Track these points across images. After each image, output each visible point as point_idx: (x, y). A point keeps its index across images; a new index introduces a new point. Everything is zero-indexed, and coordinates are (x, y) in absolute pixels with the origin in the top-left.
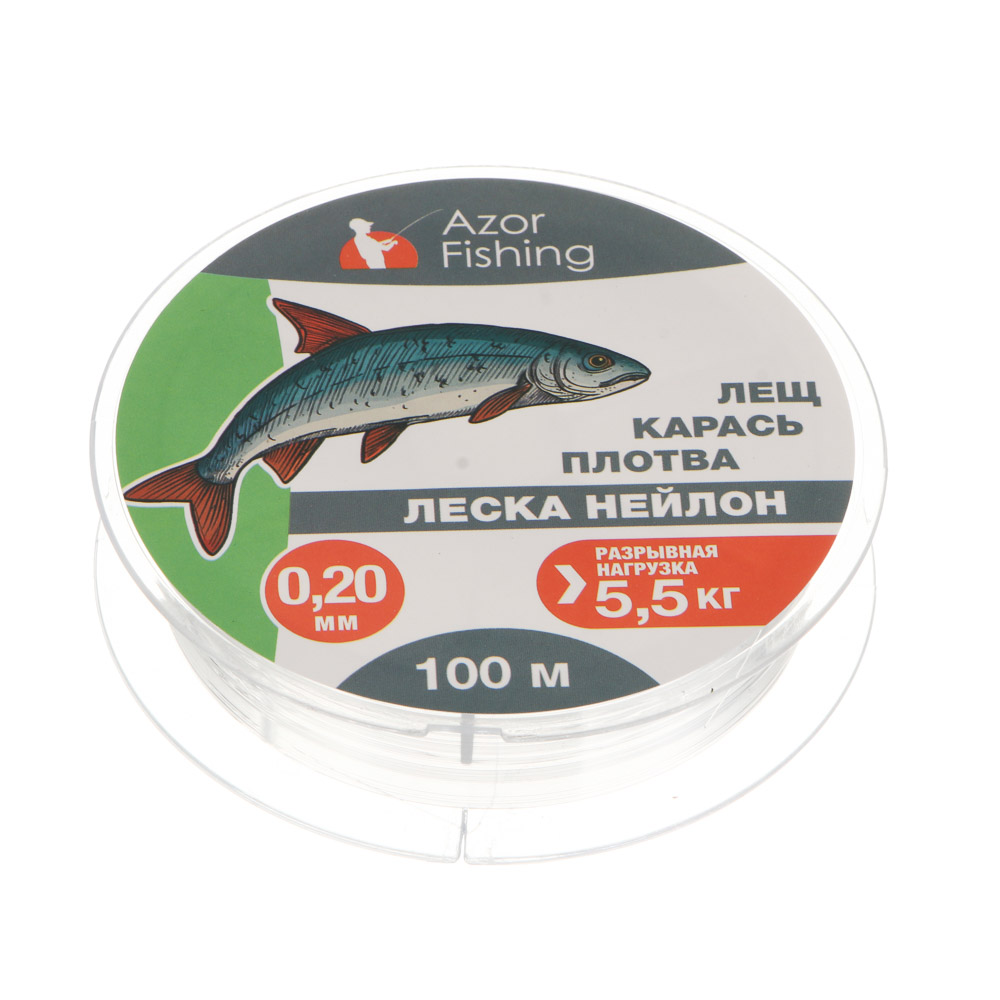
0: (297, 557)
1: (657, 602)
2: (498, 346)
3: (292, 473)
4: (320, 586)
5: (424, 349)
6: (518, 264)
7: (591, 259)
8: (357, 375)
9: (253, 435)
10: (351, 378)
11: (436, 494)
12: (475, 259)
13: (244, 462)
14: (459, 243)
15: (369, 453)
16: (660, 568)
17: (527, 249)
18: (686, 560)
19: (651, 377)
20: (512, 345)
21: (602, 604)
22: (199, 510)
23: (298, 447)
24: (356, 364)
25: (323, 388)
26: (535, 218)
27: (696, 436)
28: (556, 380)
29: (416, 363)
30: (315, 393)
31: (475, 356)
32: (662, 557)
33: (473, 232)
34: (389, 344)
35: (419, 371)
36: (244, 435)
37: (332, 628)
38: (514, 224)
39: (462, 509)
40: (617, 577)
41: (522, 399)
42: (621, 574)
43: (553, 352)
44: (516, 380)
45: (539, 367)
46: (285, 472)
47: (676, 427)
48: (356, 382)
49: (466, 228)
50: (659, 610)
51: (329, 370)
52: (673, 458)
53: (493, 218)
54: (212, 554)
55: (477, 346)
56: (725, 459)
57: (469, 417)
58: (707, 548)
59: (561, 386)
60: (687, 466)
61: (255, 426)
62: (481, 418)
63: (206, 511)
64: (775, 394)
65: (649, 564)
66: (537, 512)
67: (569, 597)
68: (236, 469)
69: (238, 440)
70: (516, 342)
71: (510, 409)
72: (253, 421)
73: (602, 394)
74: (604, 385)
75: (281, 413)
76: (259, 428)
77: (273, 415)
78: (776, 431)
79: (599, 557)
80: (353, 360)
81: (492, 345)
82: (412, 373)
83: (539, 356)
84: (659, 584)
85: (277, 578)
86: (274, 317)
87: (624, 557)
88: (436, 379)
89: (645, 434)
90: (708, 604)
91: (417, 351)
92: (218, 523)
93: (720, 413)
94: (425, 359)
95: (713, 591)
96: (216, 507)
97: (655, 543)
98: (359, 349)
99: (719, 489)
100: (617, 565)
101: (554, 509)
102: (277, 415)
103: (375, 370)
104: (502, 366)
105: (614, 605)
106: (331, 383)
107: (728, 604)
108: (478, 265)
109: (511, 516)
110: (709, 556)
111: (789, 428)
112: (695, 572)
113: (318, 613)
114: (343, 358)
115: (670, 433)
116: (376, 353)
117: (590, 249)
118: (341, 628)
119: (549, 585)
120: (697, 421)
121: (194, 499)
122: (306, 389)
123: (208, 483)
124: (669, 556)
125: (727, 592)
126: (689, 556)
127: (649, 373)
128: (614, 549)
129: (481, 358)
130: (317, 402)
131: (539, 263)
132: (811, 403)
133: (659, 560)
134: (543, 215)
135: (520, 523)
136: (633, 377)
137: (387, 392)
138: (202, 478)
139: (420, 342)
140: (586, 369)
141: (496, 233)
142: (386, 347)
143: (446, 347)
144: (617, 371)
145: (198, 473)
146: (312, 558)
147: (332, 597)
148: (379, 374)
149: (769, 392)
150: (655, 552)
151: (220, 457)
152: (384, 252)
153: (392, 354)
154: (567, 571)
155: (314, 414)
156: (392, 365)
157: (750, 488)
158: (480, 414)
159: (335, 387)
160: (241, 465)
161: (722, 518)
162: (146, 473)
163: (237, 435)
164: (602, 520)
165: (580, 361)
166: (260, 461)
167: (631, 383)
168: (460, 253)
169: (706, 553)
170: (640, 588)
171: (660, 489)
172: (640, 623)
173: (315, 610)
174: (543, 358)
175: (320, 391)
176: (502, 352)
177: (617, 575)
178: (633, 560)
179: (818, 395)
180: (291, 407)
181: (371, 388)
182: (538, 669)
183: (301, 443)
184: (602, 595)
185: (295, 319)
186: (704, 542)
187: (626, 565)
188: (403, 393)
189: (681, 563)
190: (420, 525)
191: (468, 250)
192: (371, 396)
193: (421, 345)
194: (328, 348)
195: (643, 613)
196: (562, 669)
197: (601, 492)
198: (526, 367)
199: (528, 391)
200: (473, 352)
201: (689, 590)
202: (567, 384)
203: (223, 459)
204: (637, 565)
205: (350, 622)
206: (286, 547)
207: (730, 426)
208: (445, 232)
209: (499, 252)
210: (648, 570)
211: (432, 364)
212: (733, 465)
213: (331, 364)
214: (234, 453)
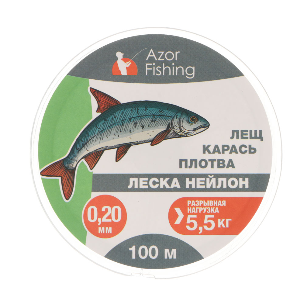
0: (94, 202)
1: (205, 224)
2: (161, 111)
3: (93, 165)
4: (101, 214)
5: (138, 112)
6: (170, 74)
7: (194, 73)
8: (116, 123)
9: (81, 148)
10: (114, 124)
11: (139, 176)
12: (156, 72)
13: (79, 160)
14: (151, 64)
15: (118, 157)
16: (207, 210)
17: (173, 67)
18: (215, 207)
19: (210, 127)
20: (166, 111)
21: (188, 224)
22: (64, 181)
23: (96, 154)
24: (116, 118)
25: (105, 128)
26: (176, 53)
27: (222, 153)
28: (179, 127)
29: (135, 118)
30: (102, 131)
31: (154, 115)
32: (208, 205)
33: (156, 59)
34: (126, 109)
35: (136, 122)
36: (79, 148)
37: (104, 232)
38: (170, 56)
39: (146, 183)
40: (194, 214)
41: (168, 136)
42: (195, 212)
43: (179, 114)
44: (166, 127)
45: (174, 121)
46: (91, 165)
47: (216, 149)
48: (115, 126)
49: (154, 57)
50: (206, 227)
51: (107, 120)
52: (214, 162)
53: (163, 52)
54: (67, 199)
55: (155, 111)
56: (231, 164)
57: (150, 143)
58: (223, 201)
59: (181, 130)
60: (219, 167)
61: (82, 144)
62: (154, 144)
63: (66, 181)
64: (248, 136)
65: (204, 208)
66: (170, 185)
67: (178, 222)
68: (76, 163)
69: (77, 150)
70: (167, 109)
71: (164, 140)
72: (82, 142)
73: (194, 134)
74: (195, 130)
75: (91, 139)
76: (84, 146)
77: (88, 140)
78: (248, 152)
79: (188, 205)
80: (115, 116)
81: (160, 111)
82: (133, 122)
83: (174, 116)
84: (207, 216)
85: (87, 211)
86: (90, 96)
87: (196, 205)
88: (141, 126)
89: (206, 152)
90: (221, 226)
91: (135, 113)
92: (69, 186)
93: (230, 143)
94: (138, 116)
95: (223, 220)
96: (69, 179)
97: (206, 199)
98: (117, 111)
99: (228, 176)
100: (194, 208)
101: (175, 184)
102: (90, 140)
103: (122, 121)
104: (162, 120)
105: (192, 225)
106: (107, 126)
107: (227, 226)
108: (157, 74)
109: (162, 187)
110: (223, 205)
111: (252, 150)
112: (218, 212)
113: (100, 226)
114: (112, 115)
115: (214, 152)
116: (122, 113)
117: (194, 68)
118: (106, 232)
119: (172, 216)
120: (223, 146)
121: (62, 176)
122: (99, 128)
123: (67, 169)
124: (210, 205)
125: (228, 220)
126: (217, 205)
127: (209, 125)
128: (193, 201)
129: (156, 116)
130: (103, 134)
131: (177, 74)
132: (260, 140)
133: (207, 206)
134: (179, 52)
135: (165, 190)
136: (204, 127)
137: (125, 131)
138: (65, 166)
139: (136, 108)
140: (189, 123)
141: (163, 60)
142: (126, 111)
143: (145, 111)
144: (199, 124)
145: (64, 164)
146: (98, 202)
147: (104, 219)
148: (123, 123)
149: (247, 134)
150: (206, 203)
151: (71, 157)
152: (126, 67)
153: (127, 114)
154: (178, 210)
155: (101, 140)
156: (127, 119)
157: (237, 176)
158: (155, 141)
159: (109, 128)
160: (77, 161)
161: (228, 189)
162: (47, 164)
163: (77, 148)
164: (191, 189)
165: (187, 119)
166: (83, 160)
167: (203, 129)
168: (151, 69)
169: (222, 204)
170: (200, 218)
171: (209, 176)
172: (200, 233)
173: (99, 224)
174: (175, 117)
175: (104, 130)
176: (163, 114)
177: (194, 212)
178: (199, 206)
179: (262, 136)
180: (94, 136)
181: (120, 129)
182: (167, 251)
183: (97, 152)
184: (188, 221)
185: (97, 97)
186: (221, 199)
187: (197, 208)
188: (130, 131)
189: (214, 208)
190: (133, 190)
191: (154, 67)
192: (120, 132)
193: (137, 110)
194: (107, 110)
195: (201, 228)
196: (174, 251)
197: (190, 176)
198: (170, 121)
199: (170, 132)
200: (153, 114)
201: (215, 220)
202: (183, 129)
203: (72, 159)
204: (200, 208)
205: (109, 230)
206: (90, 197)
207: (233, 150)
208: (147, 59)
209: (164, 69)
210: (203, 210)
211: (140, 119)
212: (233, 166)
213: (108, 118)
214: (75, 156)
